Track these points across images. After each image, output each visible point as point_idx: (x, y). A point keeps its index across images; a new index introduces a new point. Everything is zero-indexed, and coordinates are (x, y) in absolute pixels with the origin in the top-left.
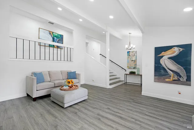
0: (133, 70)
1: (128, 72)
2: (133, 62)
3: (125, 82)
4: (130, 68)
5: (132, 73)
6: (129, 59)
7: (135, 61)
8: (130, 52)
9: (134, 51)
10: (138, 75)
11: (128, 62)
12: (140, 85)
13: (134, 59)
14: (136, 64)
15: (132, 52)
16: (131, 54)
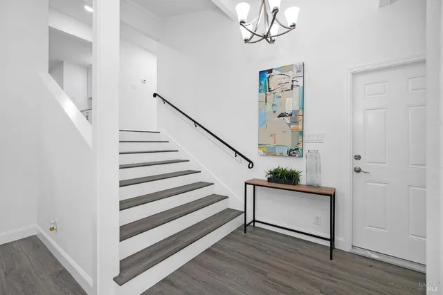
0: (288, 164)
1: (261, 172)
2: (287, 120)
3: (249, 219)
4: (270, 152)
5: (283, 179)
6: (269, 107)
7: (295, 117)
8: (270, 71)
9: (289, 68)
10: (315, 191)
11: (263, 123)
12: (328, 244)
13: (290, 105)
14: (302, 133)
15: (284, 70)
16: (275, 81)
